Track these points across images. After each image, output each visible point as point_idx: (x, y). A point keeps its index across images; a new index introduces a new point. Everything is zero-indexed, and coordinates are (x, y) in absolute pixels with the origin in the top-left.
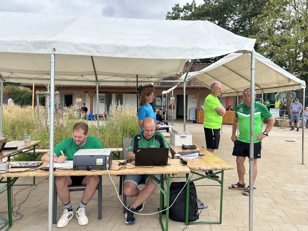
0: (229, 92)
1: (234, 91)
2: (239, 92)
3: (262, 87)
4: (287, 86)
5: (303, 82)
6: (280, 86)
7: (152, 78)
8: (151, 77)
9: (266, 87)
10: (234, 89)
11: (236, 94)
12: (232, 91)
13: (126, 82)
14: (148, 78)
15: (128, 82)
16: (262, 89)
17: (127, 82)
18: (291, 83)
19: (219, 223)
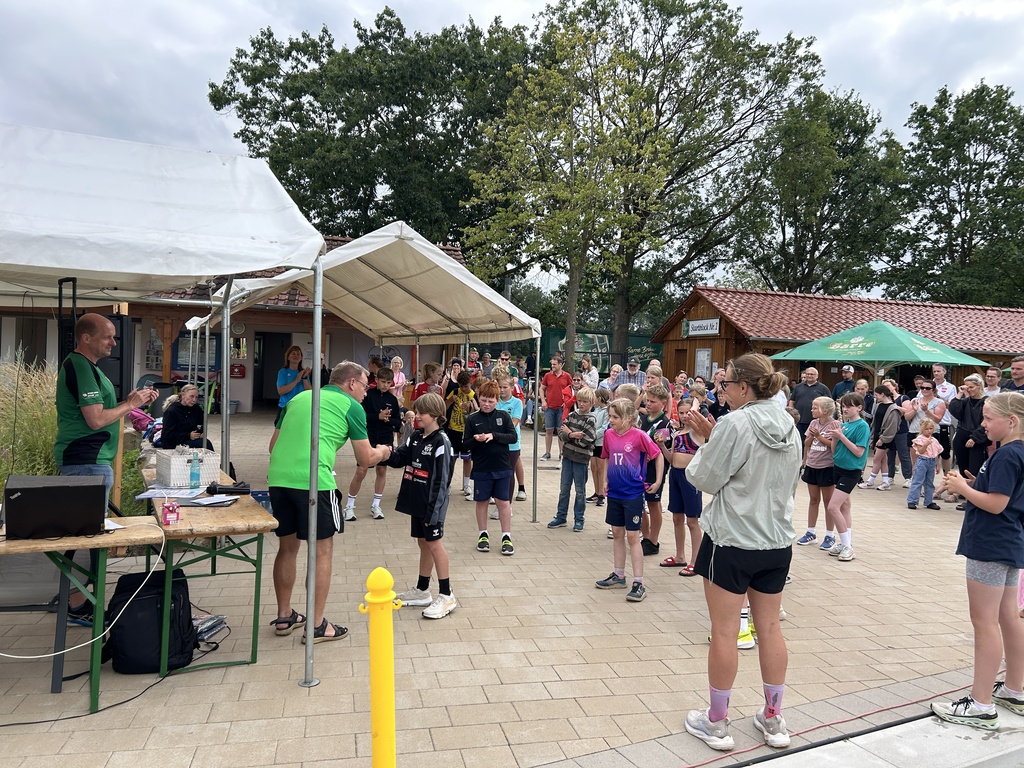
0: (397, 333)
1: (406, 332)
2: (419, 335)
3: (465, 326)
4: (509, 329)
5: (535, 323)
6: (499, 327)
7: (116, 289)
8: (113, 285)
9: (471, 328)
10: (407, 327)
11: (412, 341)
12: (404, 333)
13: (24, 296)
14: (103, 289)
15: (32, 297)
16: (466, 332)
17: (29, 296)
18: (514, 324)
19: (248, 663)
